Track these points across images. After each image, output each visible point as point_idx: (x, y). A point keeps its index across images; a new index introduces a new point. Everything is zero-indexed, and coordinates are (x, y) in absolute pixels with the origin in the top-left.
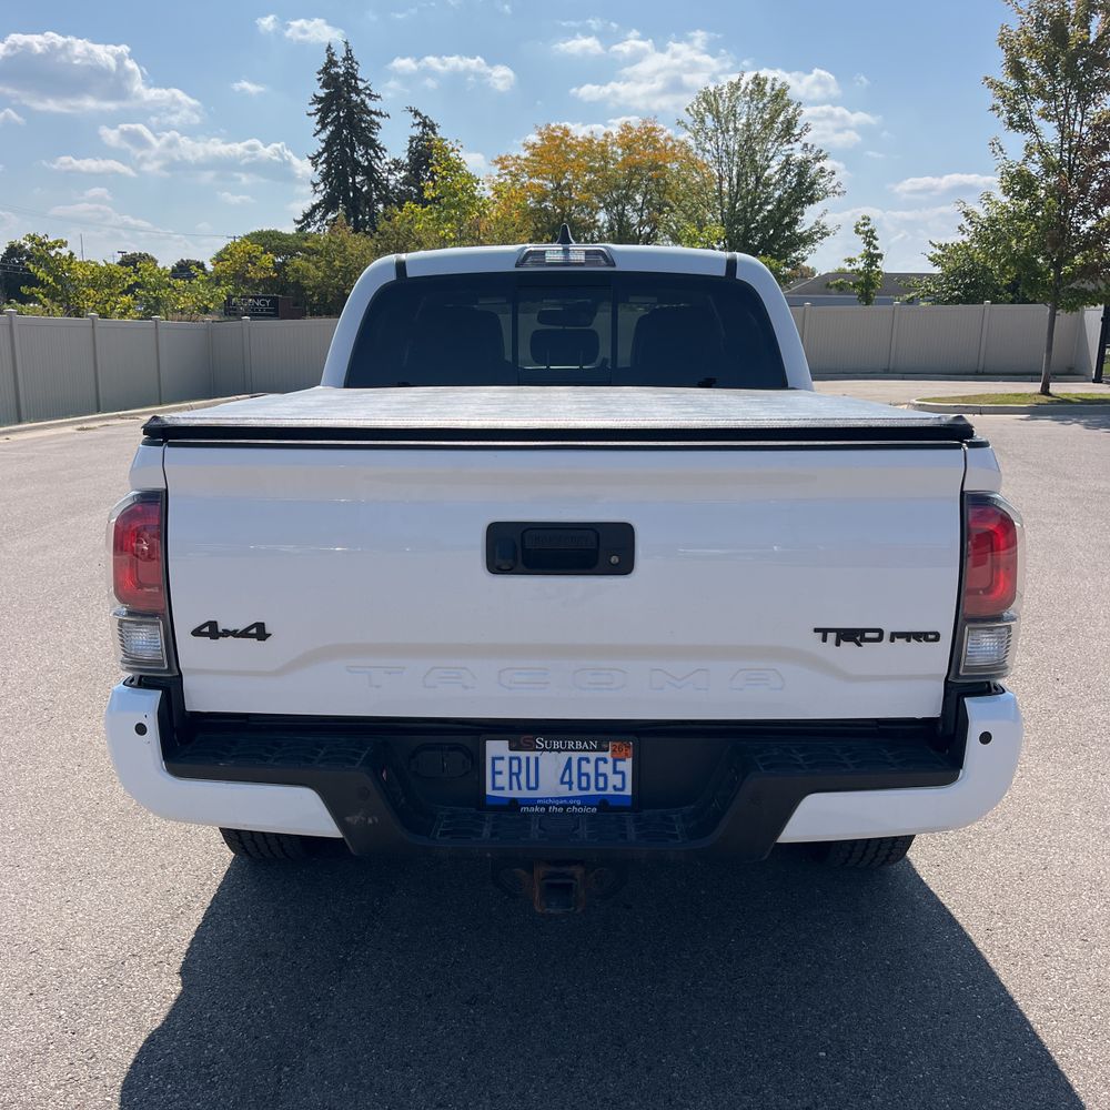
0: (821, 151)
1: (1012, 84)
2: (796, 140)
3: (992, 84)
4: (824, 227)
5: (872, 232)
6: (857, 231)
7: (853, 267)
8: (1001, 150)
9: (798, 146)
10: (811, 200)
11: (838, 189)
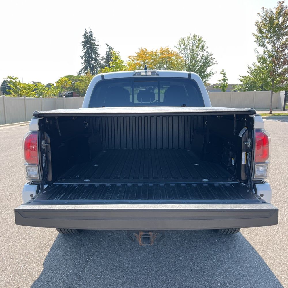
0: (211, 53)
1: (260, 35)
2: (205, 50)
3: (254, 35)
4: (212, 72)
5: (225, 73)
6: (221, 73)
7: (220, 82)
8: (257, 52)
9: (205, 52)
10: (209, 66)
11: (216, 63)
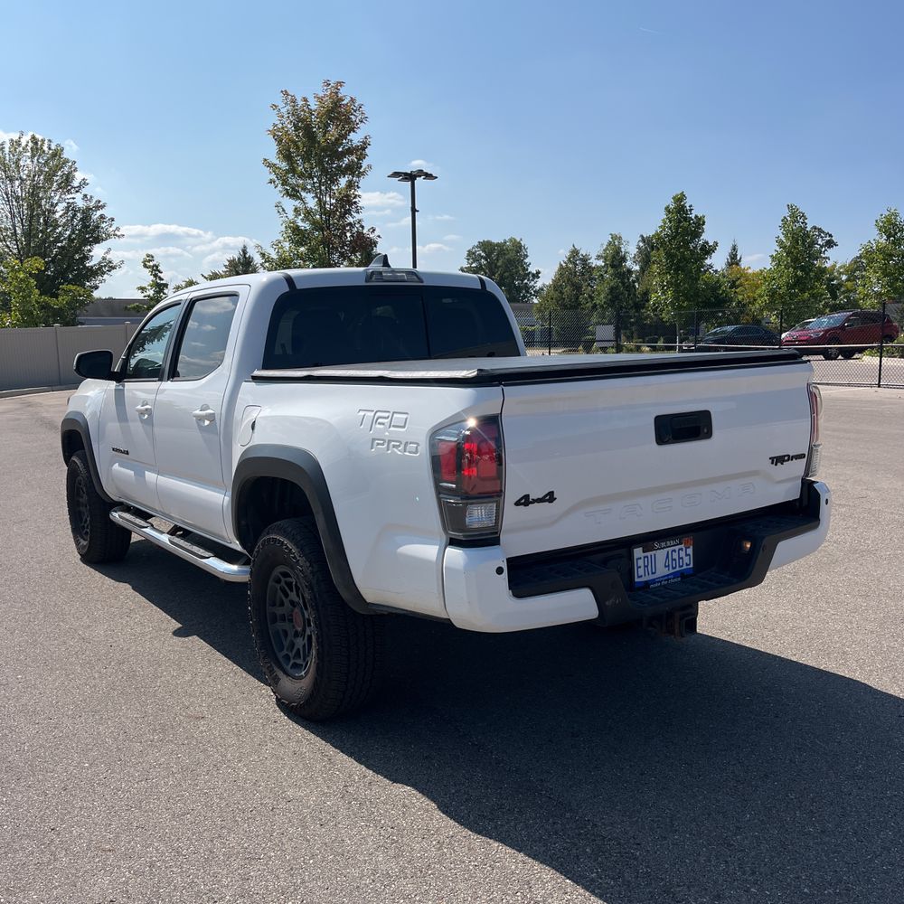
0: (99, 202)
1: (284, 165)
2: (77, 192)
3: (270, 165)
4: (110, 262)
5: (157, 267)
6: (145, 266)
7: (145, 294)
8: (284, 210)
9: (79, 197)
10: (97, 240)
11: (116, 232)
